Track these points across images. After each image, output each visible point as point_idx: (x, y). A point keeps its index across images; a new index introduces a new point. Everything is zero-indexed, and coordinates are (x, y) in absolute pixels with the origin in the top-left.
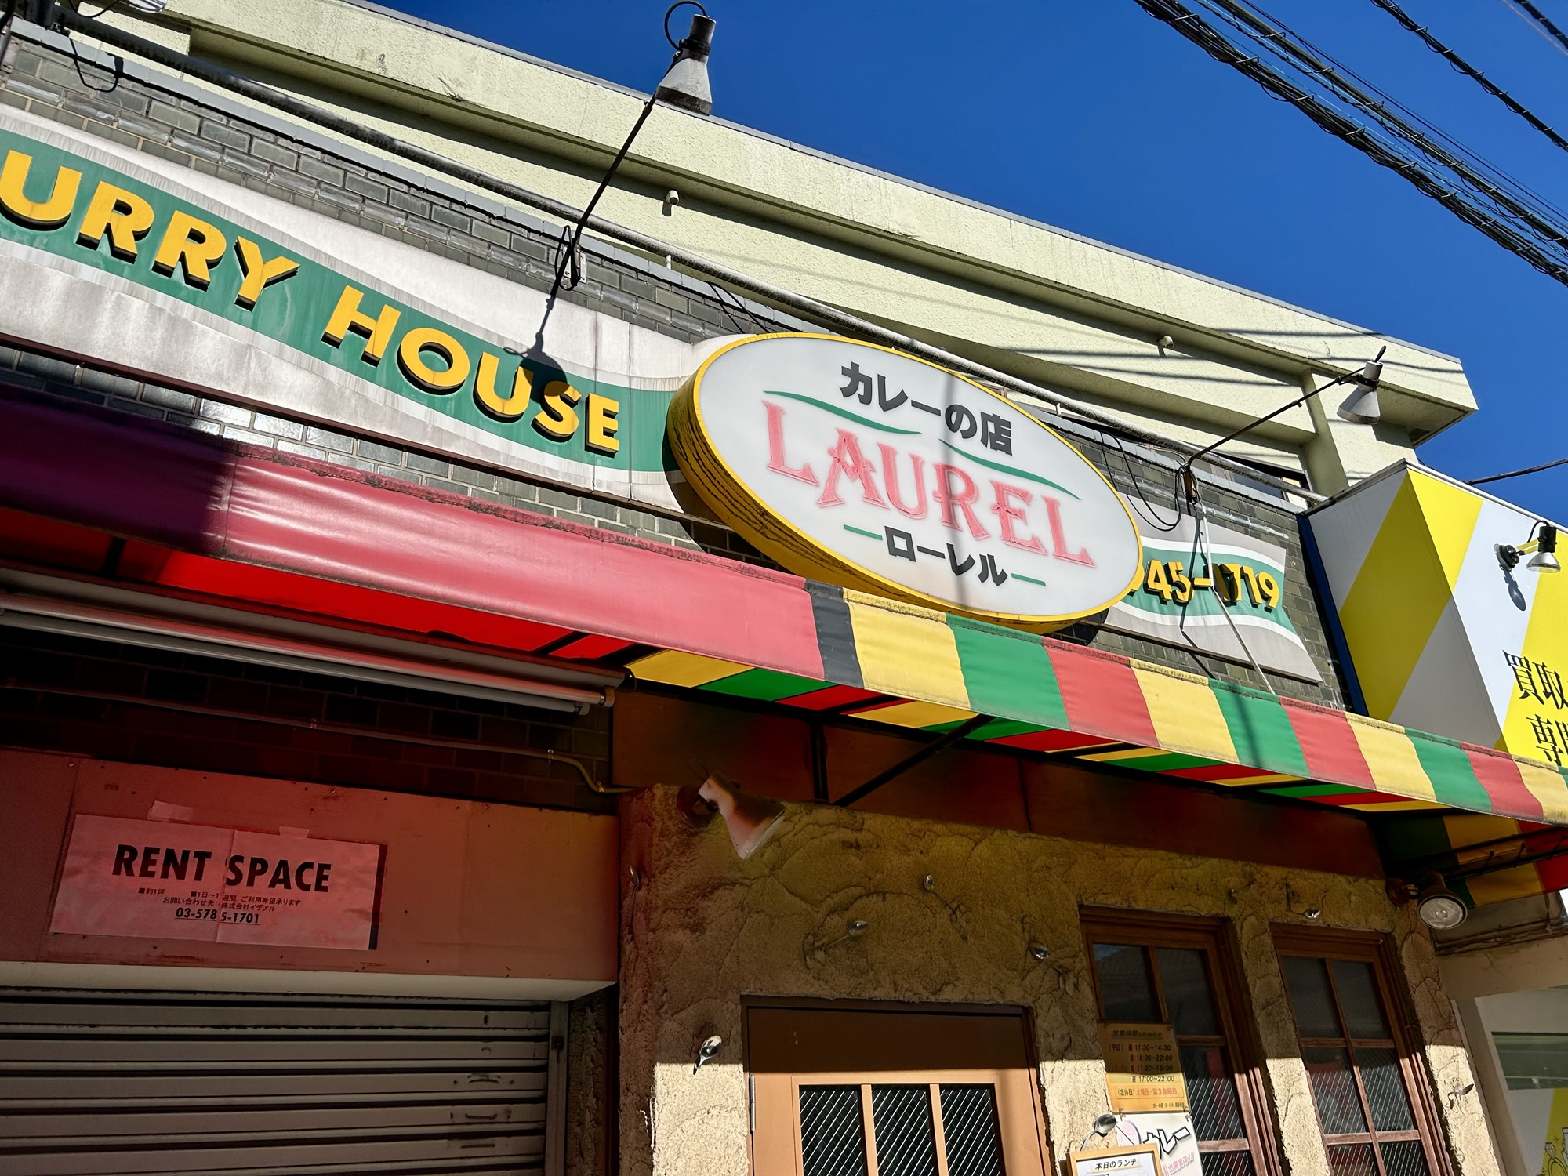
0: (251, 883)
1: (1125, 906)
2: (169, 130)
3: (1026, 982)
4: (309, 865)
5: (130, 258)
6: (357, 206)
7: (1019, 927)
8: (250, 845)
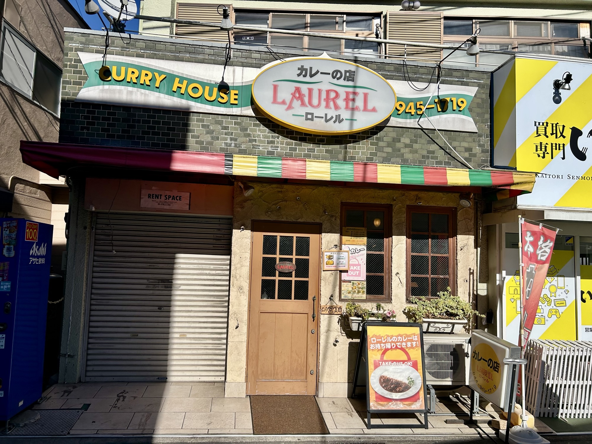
0: (169, 199)
1: (356, 202)
2: (140, 49)
3: (321, 218)
4: (178, 196)
5: (136, 83)
6: (178, 55)
7: (322, 207)
8: (168, 193)
